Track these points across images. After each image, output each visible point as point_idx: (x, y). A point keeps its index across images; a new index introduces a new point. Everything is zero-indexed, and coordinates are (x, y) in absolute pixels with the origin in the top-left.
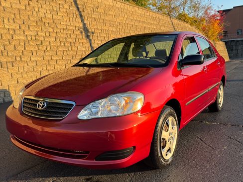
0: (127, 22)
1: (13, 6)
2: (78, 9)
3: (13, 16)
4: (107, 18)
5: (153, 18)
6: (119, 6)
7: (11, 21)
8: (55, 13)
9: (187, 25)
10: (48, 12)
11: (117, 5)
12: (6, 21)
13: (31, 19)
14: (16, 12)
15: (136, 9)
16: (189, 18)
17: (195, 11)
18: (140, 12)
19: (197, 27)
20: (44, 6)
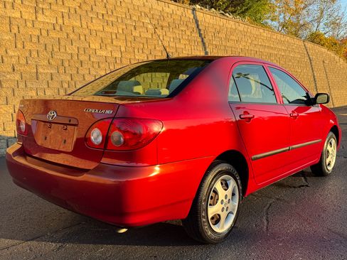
0: (251, 48)
1: (142, 36)
2: (200, 35)
3: (142, 46)
4: (228, 44)
5: (280, 42)
6: (242, 29)
7: (141, 51)
8: (178, 41)
9: (324, 50)
10: (172, 40)
11: (240, 28)
12: (136, 51)
13: (157, 48)
14: (144, 41)
15: (261, 31)
16: (325, 39)
17: (334, 29)
18: (265, 35)
19: (337, 53)
20: (168, 34)
